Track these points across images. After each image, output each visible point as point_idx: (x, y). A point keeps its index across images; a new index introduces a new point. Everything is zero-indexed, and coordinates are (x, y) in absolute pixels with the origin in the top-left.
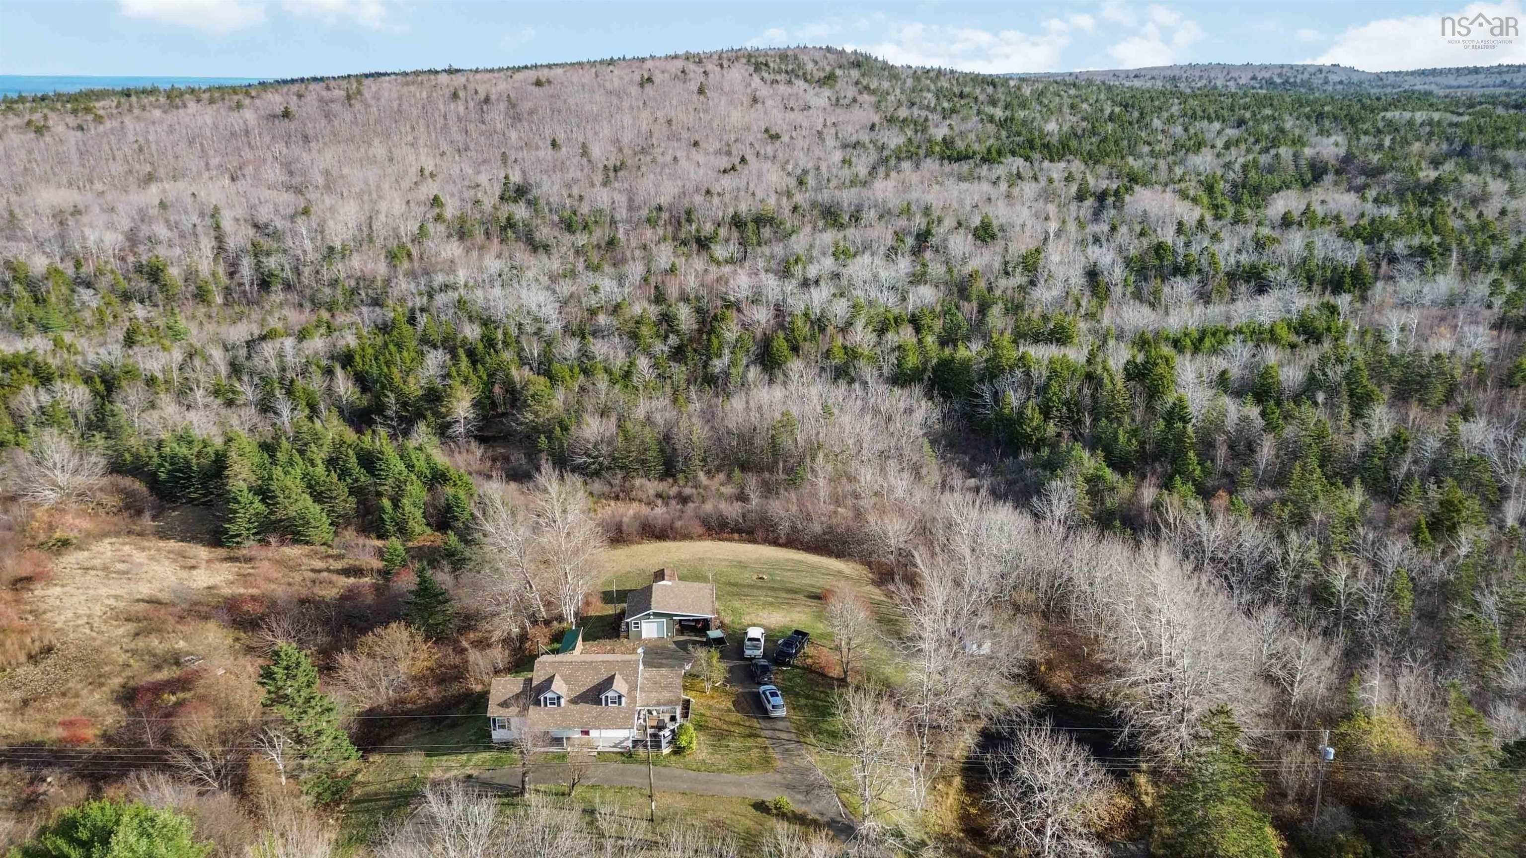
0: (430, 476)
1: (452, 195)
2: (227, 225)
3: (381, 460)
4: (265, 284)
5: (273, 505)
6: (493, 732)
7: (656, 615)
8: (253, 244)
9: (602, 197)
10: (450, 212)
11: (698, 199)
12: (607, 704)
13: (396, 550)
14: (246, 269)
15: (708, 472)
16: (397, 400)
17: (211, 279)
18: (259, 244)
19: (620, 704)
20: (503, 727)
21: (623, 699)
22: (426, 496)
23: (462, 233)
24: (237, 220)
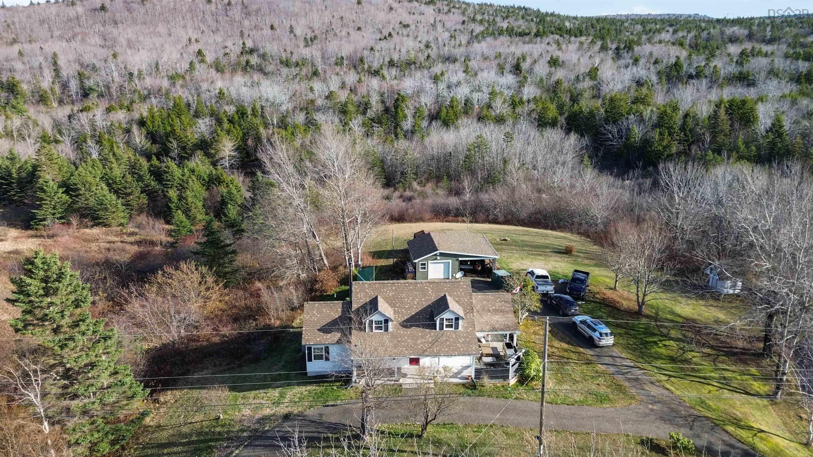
0: (207, 179)
1: (210, 51)
2: (62, 62)
3: (168, 172)
4: (86, 93)
5: (76, 196)
6: (308, 363)
7: (443, 255)
8: (79, 74)
9: (306, 52)
10: (209, 58)
11: (366, 53)
12: (441, 328)
13: (182, 222)
14: (74, 86)
15: (420, 183)
16: (178, 146)
17: (49, 92)
18: (83, 73)
19: (457, 327)
20: (319, 357)
21: (460, 322)
22: (205, 194)
23: (219, 68)
24: (70, 62)
